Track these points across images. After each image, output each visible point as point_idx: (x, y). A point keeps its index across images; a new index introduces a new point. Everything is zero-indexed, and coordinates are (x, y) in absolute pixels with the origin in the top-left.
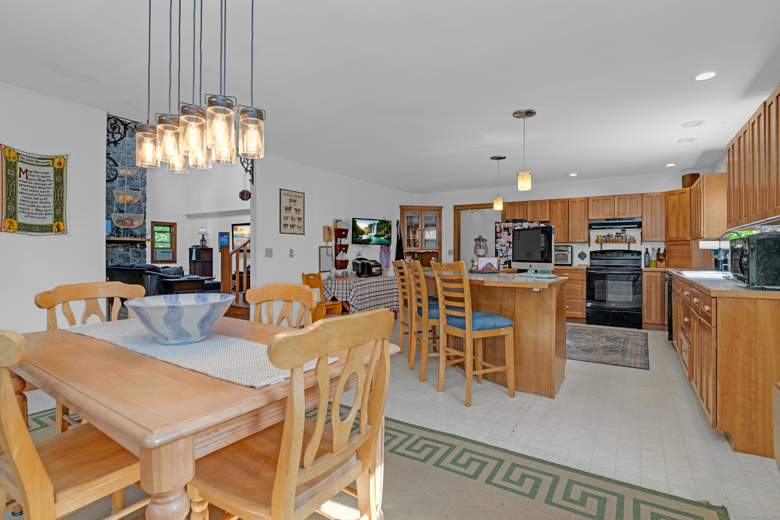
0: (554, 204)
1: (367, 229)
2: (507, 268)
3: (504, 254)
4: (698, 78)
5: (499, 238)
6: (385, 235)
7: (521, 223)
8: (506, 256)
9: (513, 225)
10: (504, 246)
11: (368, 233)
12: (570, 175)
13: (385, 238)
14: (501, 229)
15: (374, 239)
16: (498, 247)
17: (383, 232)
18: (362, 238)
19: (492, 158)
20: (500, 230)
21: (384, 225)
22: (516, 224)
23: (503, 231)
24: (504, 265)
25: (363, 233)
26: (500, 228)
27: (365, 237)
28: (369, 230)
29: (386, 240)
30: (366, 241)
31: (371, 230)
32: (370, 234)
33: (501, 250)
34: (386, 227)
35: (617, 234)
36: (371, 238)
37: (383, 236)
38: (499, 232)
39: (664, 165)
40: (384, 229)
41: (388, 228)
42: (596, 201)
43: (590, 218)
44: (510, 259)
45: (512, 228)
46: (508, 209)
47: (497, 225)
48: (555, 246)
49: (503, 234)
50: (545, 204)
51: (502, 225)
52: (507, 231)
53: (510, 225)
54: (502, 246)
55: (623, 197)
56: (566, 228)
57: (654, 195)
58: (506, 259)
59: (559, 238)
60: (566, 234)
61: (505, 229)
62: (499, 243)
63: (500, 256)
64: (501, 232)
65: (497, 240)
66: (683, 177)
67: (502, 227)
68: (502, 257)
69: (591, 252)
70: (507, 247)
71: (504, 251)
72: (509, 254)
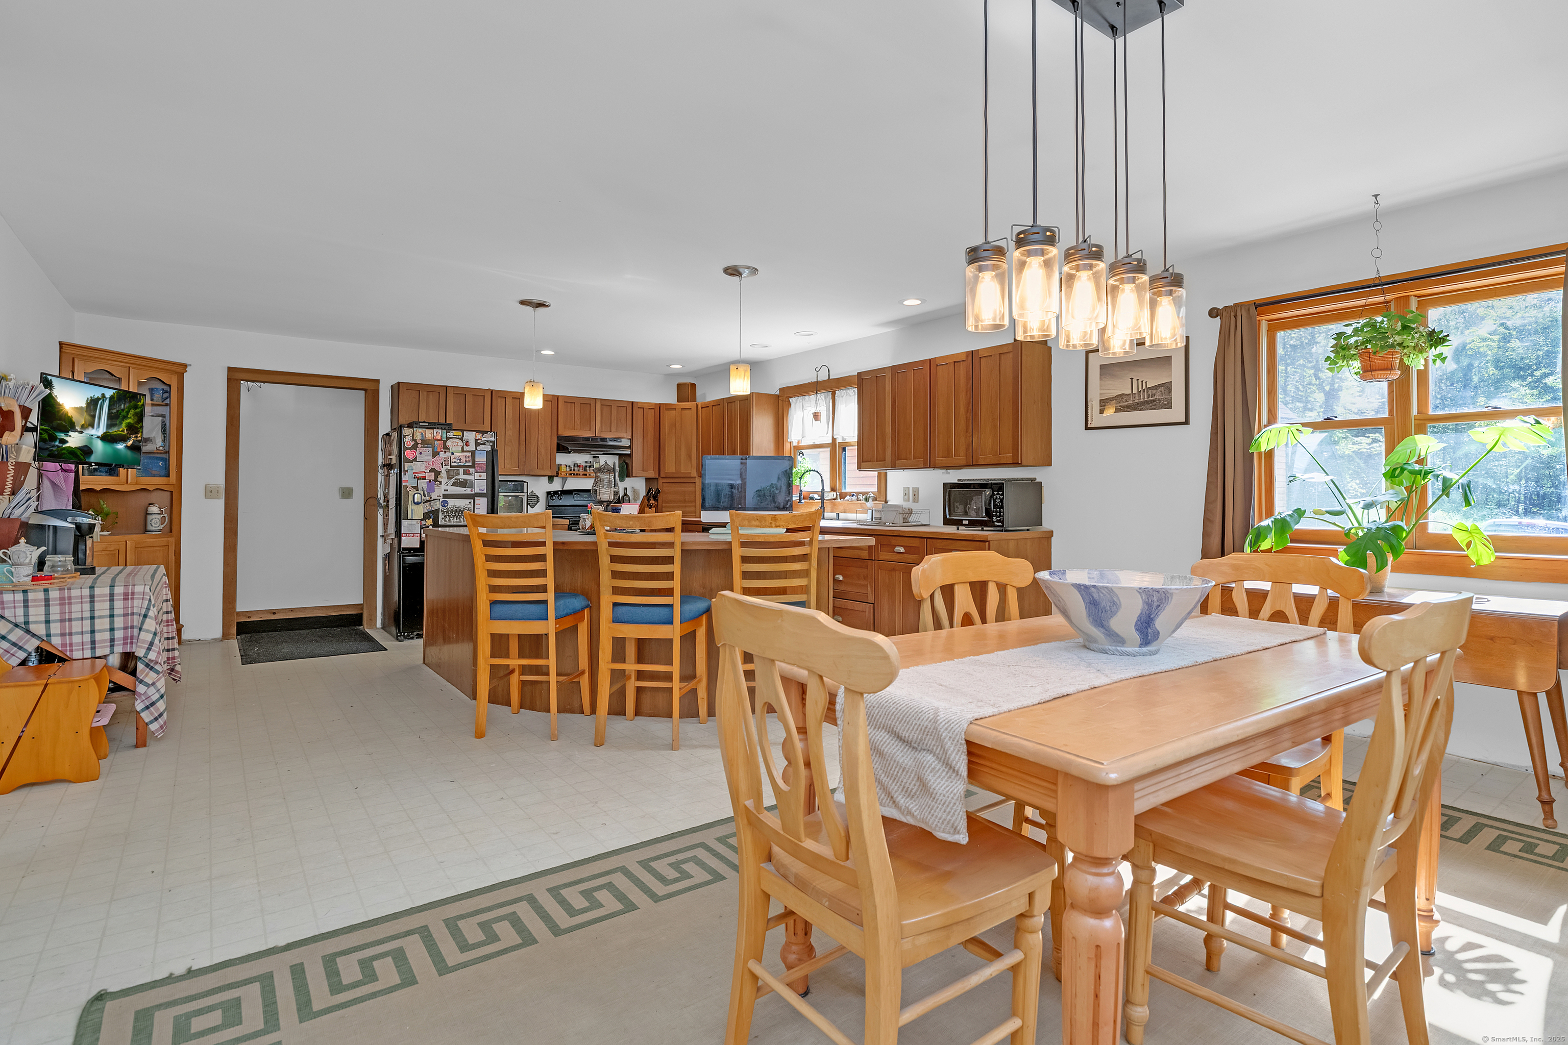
0: (499, 399)
1: (82, 414)
2: (431, 527)
4: (906, 303)
5: (411, 462)
6: (129, 438)
7: (460, 433)
8: (427, 501)
9: (444, 436)
10: (424, 478)
11: (83, 427)
12: (542, 352)
13: (127, 447)
14: (415, 441)
15: (99, 447)
16: (407, 481)
17: (122, 429)
18: (66, 442)
19: (523, 303)
20: (412, 443)
21: (127, 405)
22: (450, 434)
23: (419, 446)
24: (421, 520)
25: (69, 426)
26: (413, 440)
27: (74, 440)
28: (88, 418)
29: (129, 453)
30: (79, 452)
31: (94, 417)
32: (90, 431)
33: (416, 488)
34: (132, 412)
35: (586, 462)
36: (91, 443)
37: (123, 439)
38: (410, 449)
39: (669, 366)
40: (125, 417)
41: (136, 414)
42: (569, 404)
43: (560, 433)
44: (436, 508)
45: (441, 440)
46: (404, 397)
47: (406, 431)
48: (500, 481)
49: (421, 453)
50: (482, 398)
51: (419, 433)
52: (430, 447)
53: (437, 433)
54: (419, 479)
55: (607, 404)
56: (522, 448)
57: (646, 406)
58: (426, 508)
59: (508, 466)
60: (522, 459)
61: (425, 442)
62: (410, 473)
63: (416, 501)
64: (415, 447)
65: (406, 466)
66: (679, 386)
67: (418, 437)
68: (418, 503)
69: (548, 493)
70: (430, 481)
71: (423, 491)
72: (434, 496)
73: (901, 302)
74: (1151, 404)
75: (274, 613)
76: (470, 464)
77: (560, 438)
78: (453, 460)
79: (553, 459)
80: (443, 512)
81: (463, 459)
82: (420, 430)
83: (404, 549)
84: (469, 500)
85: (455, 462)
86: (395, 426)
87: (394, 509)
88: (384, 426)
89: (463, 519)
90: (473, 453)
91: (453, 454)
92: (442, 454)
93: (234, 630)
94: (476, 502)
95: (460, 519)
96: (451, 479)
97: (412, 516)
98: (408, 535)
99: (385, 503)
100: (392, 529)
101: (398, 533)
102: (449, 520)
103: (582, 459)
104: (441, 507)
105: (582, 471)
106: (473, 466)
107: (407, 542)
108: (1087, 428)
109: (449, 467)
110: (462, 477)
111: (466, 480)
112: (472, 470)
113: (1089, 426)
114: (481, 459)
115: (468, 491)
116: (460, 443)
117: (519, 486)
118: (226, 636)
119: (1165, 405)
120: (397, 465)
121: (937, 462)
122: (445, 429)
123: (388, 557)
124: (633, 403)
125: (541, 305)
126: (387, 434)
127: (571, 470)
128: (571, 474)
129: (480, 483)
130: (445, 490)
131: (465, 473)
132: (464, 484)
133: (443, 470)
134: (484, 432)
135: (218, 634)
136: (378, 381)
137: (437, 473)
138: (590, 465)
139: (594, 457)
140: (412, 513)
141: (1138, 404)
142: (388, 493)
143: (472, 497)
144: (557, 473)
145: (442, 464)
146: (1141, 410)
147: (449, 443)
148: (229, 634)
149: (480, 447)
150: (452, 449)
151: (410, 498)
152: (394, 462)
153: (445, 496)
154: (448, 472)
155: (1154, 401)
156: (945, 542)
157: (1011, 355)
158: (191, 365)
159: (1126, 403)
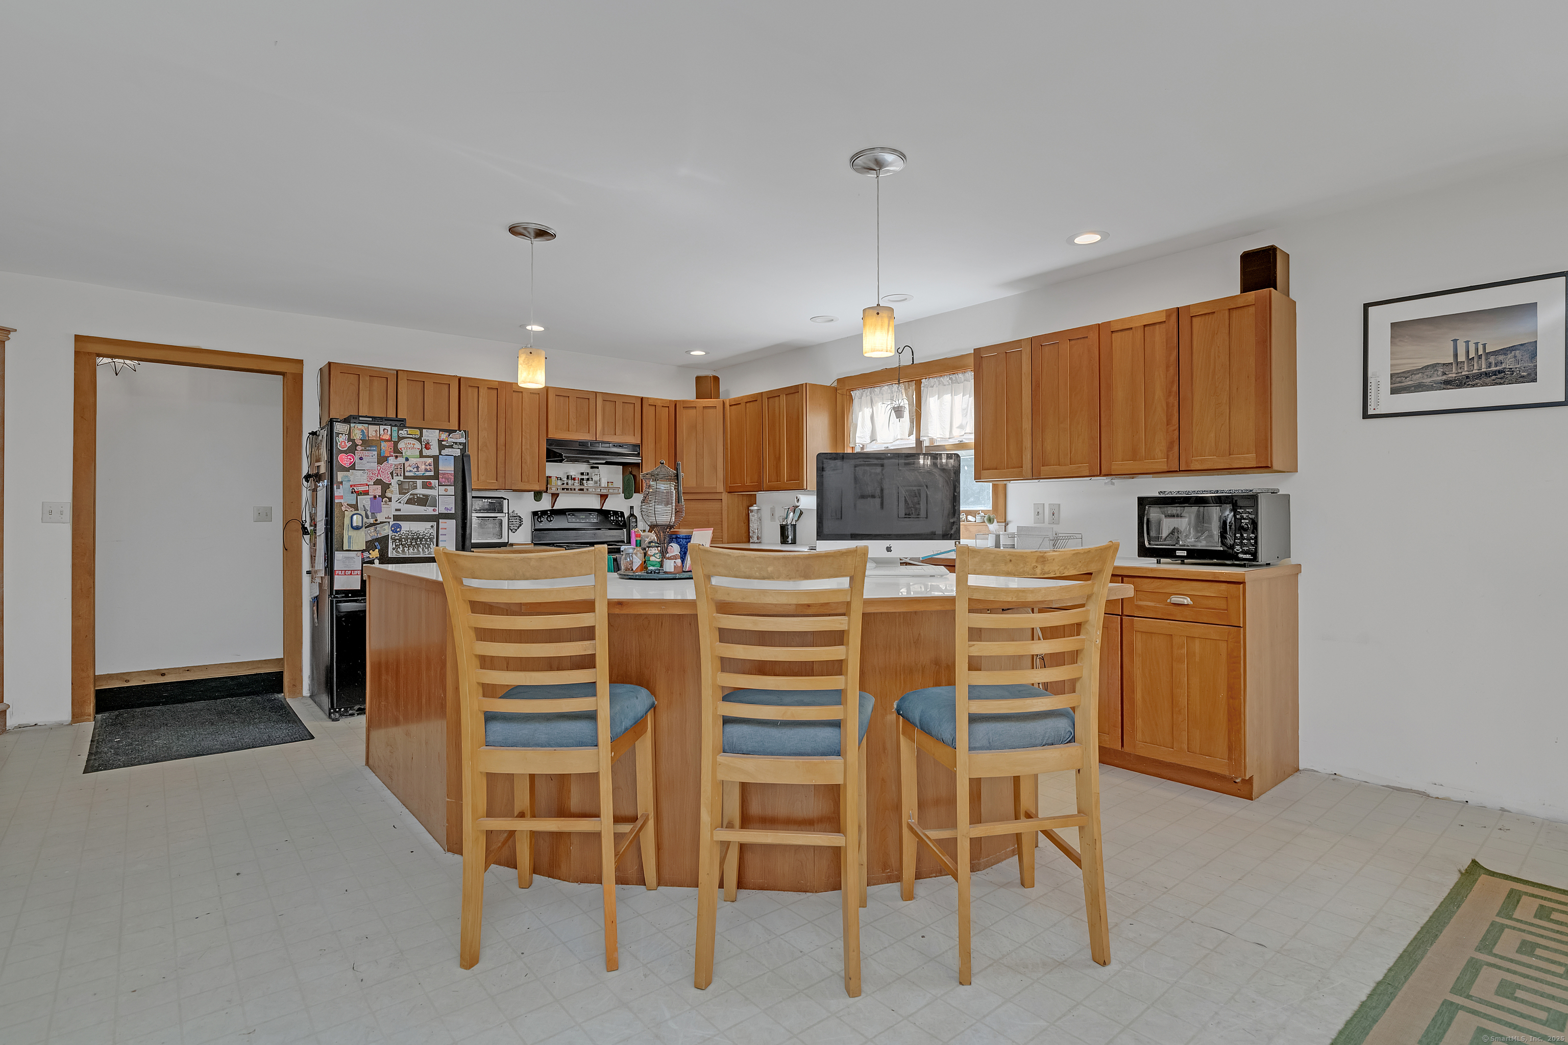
0: (470, 390)
2: (376, 562)
3: (365, 519)
4: (1077, 240)
5: (348, 470)
7: (418, 432)
8: (371, 525)
9: (395, 434)
10: (366, 493)
14: (353, 441)
16: (341, 497)
19: (513, 230)
20: (349, 444)
22: (403, 433)
23: (359, 448)
24: (363, 551)
26: (350, 440)
33: (355, 507)
35: (582, 474)
38: (345, 452)
42: (562, 398)
43: (550, 436)
44: (384, 534)
45: (390, 440)
46: (337, 380)
47: (338, 427)
48: (473, 497)
49: (361, 459)
50: (447, 386)
51: (358, 431)
52: (374, 450)
53: (385, 431)
54: (359, 494)
55: (611, 399)
56: (501, 454)
57: (659, 404)
58: (371, 534)
59: (482, 478)
60: (501, 470)
61: (367, 443)
62: (346, 485)
63: (355, 524)
64: (352, 449)
65: (340, 476)
66: (698, 379)
67: (357, 435)
68: (357, 528)
69: (535, 514)
70: (375, 497)
71: (366, 510)
72: (381, 517)
73: (1071, 241)
74: (1498, 377)
75: (163, 675)
76: (432, 473)
77: (550, 442)
78: (408, 469)
79: (542, 470)
80: (394, 540)
81: (423, 467)
82: (360, 426)
83: (338, 592)
84: (431, 524)
85: (410, 471)
86: (326, 420)
87: (323, 536)
88: (311, 421)
89: (423, 549)
90: (436, 459)
91: (407, 459)
92: (392, 460)
93: (91, 708)
94: (441, 526)
95: (418, 550)
96: (405, 494)
97: (349, 546)
98: (344, 572)
99: (312, 528)
100: (320, 564)
101: (330, 569)
102: (403, 551)
103: (575, 469)
104: (390, 533)
105: (577, 484)
106: (436, 477)
107: (340, 583)
108: (1366, 416)
109: (401, 478)
110: (420, 491)
111: (427, 496)
112: (434, 482)
113: (1370, 412)
114: (447, 467)
115: (429, 511)
116: (418, 445)
117: (496, 506)
118: (77, 717)
119: (1523, 377)
120: (327, 476)
121: (1113, 467)
122: (395, 426)
123: (316, 601)
124: (642, 399)
125: (541, 233)
126: (313, 433)
127: (563, 484)
128: (563, 489)
129: (447, 502)
130: (396, 510)
131: (426, 486)
132: (423, 501)
133: (394, 482)
134: (450, 432)
135: (65, 715)
136: (301, 362)
137: (385, 487)
138: (587, 477)
139: (592, 468)
140: (349, 542)
141: (1467, 377)
142: (315, 514)
143: (436, 518)
144: (547, 488)
145: (392, 474)
146: (1473, 386)
147: (401, 445)
148: (82, 715)
149: (446, 452)
150: (406, 453)
151: (347, 521)
152: (323, 470)
153: (396, 518)
154: (400, 484)
155: (1500, 372)
156: (1157, 583)
157: (1252, 310)
158: (16, 330)
159: (1444, 377)
